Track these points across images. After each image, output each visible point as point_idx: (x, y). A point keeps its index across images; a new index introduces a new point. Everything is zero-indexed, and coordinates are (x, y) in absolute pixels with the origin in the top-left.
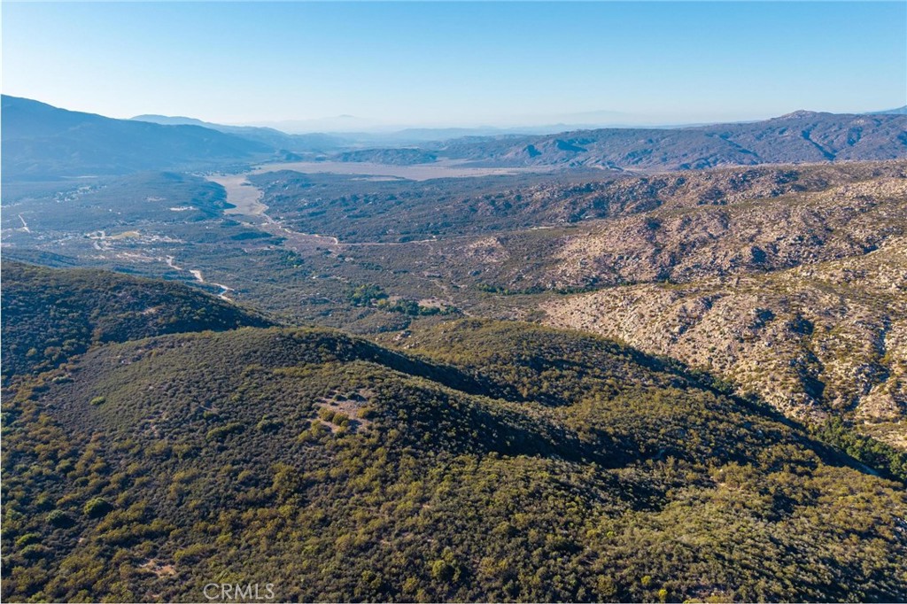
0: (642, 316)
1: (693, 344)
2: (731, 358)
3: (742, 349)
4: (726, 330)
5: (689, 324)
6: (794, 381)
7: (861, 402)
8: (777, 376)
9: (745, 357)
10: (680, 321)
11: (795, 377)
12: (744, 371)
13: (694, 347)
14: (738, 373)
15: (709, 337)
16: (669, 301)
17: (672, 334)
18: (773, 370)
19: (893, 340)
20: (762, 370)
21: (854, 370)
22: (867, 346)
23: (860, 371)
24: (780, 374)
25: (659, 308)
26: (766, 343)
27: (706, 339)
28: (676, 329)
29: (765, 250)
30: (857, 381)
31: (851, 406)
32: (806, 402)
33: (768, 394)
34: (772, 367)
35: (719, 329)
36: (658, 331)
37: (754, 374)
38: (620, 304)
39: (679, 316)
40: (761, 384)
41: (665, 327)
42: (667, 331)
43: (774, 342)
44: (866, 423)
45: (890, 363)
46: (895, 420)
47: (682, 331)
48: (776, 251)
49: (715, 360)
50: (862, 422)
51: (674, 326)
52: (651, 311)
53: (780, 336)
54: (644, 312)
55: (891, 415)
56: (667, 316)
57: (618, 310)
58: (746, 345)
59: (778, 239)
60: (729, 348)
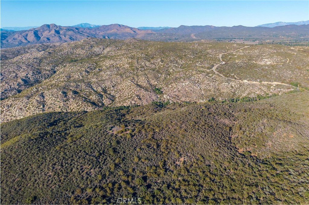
0: (21, 109)
1: (51, 108)
2: (67, 107)
3: (67, 104)
4: (59, 100)
5: (43, 104)
6: (90, 104)
7: (103, 102)
8: (85, 105)
9: (70, 105)
10: (40, 104)
11: (89, 103)
12: (74, 108)
13: (53, 109)
14: (73, 109)
15: (55, 104)
16: (27, 100)
17: (41, 109)
18: (82, 104)
19: (95, 88)
20: (79, 106)
21: (97, 96)
22: (92, 91)
23: (98, 96)
24: (85, 104)
25: (26, 104)
26: (72, 99)
27: (54, 106)
28: (42, 107)
29: (25, 79)
30: (99, 99)
31: (103, 104)
32: (96, 107)
33: (87, 110)
34: (81, 104)
35: (56, 101)
36: (35, 110)
37: (78, 107)
38: (5, 109)
39: (38, 103)
40: (83, 108)
41: (36, 108)
42: (39, 109)
43: (74, 98)
44: (109, 106)
45: (100, 92)
46: (112, 103)
47: (44, 106)
48: (29, 78)
49: (63, 109)
50: (108, 106)
51: (40, 106)
52: (23, 106)
53: (73, 96)
54: (20, 107)
55: (111, 102)
56: (33, 104)
57: (5, 112)
58: (67, 102)
59: (27, 75)
60: (64, 104)
